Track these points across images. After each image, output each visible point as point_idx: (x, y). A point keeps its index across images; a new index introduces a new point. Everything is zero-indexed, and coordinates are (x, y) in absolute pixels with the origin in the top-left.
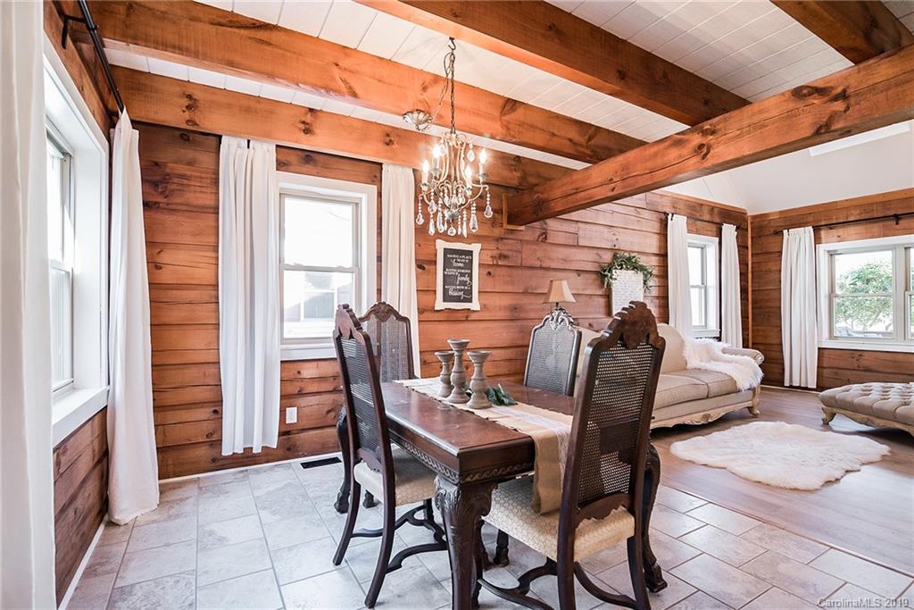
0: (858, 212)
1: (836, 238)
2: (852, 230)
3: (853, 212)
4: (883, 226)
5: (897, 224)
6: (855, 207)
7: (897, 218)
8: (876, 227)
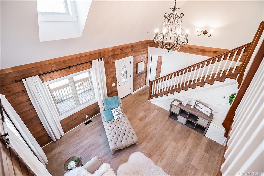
0: (55, 65)
1: (49, 79)
2: (55, 73)
3: (53, 66)
4: (66, 70)
5: (70, 69)
6: (54, 63)
7: (70, 67)
8: (63, 71)
